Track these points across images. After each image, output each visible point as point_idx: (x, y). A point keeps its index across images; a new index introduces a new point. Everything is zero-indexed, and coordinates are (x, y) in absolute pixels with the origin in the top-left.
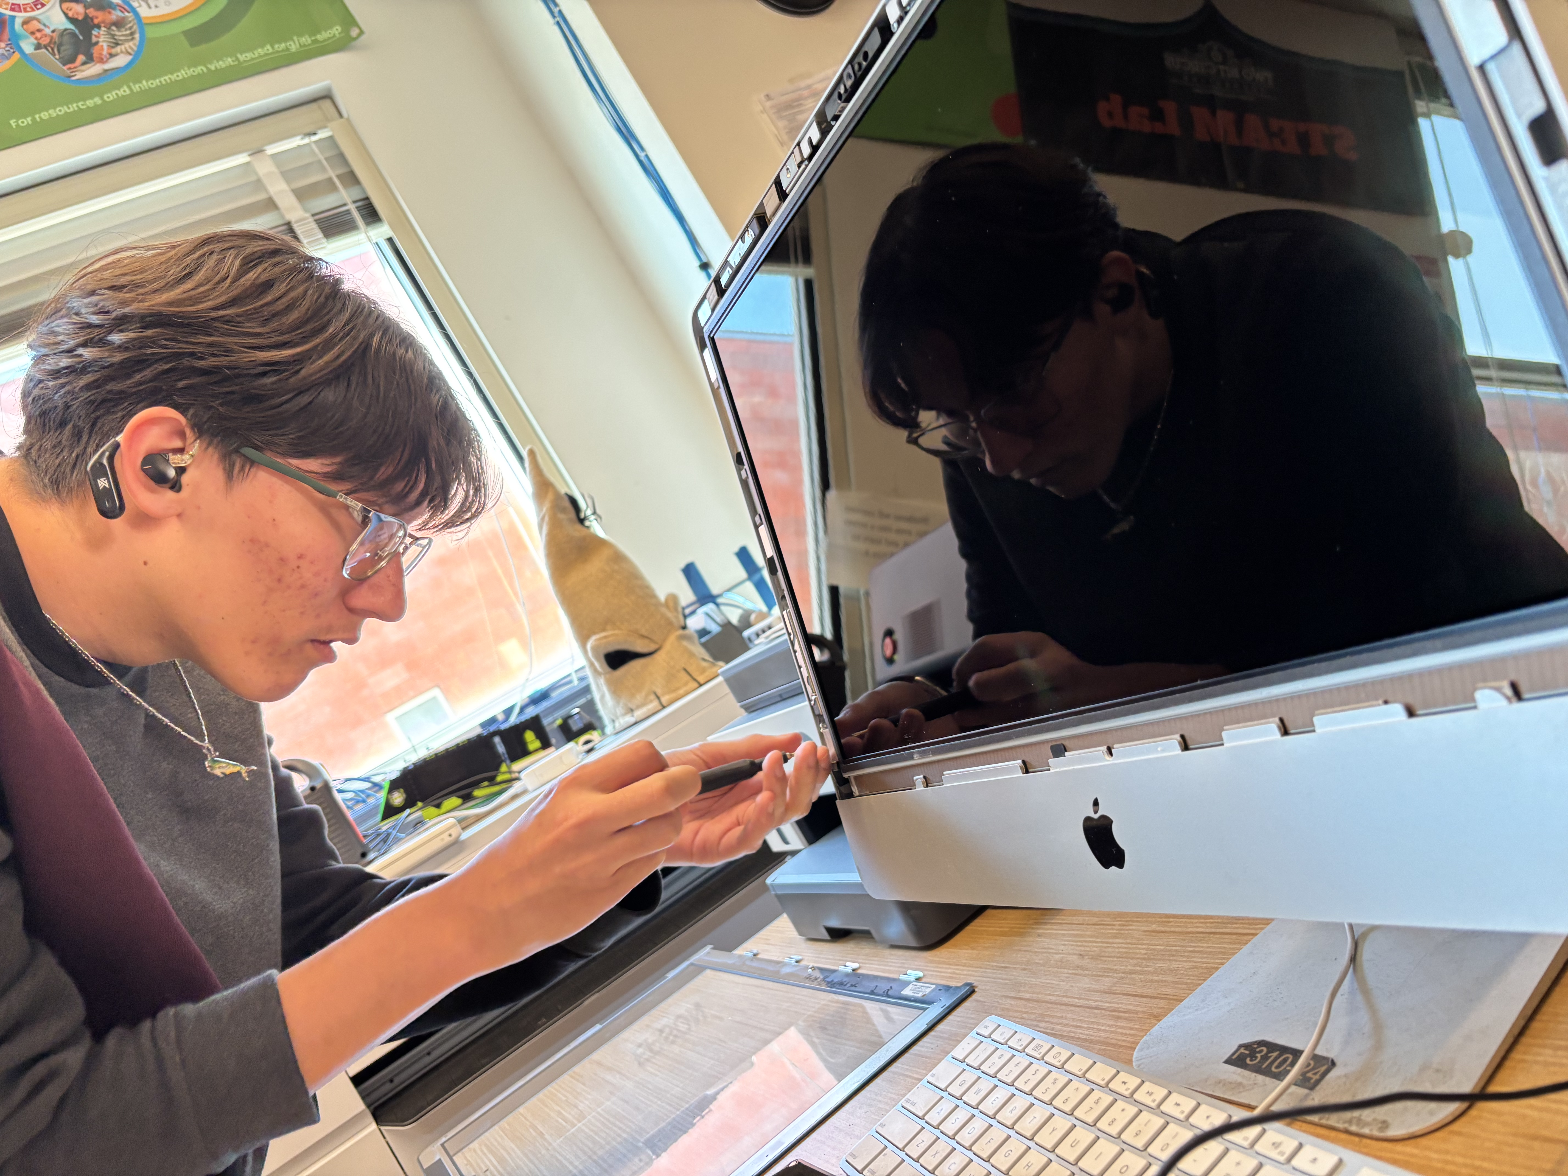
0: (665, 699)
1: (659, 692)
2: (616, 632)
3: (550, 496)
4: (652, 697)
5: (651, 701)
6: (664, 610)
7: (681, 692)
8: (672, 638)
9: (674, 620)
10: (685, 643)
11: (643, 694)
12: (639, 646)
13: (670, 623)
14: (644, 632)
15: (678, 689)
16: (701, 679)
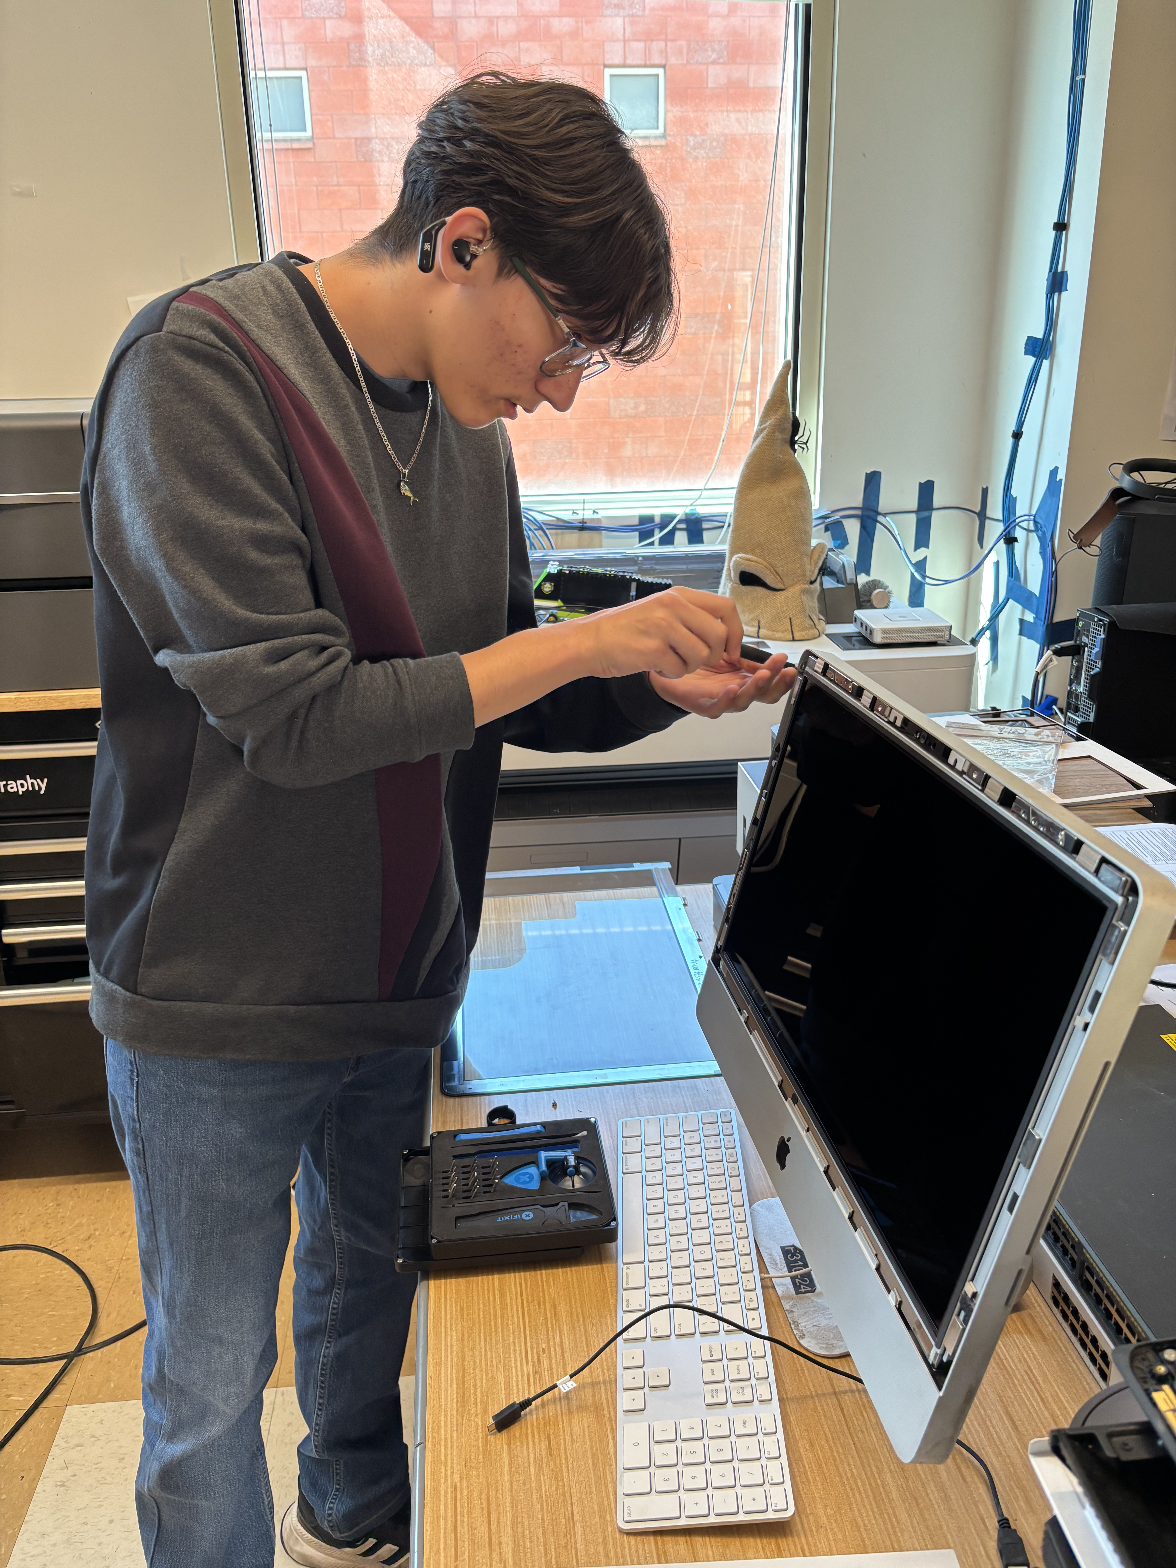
0: (763, 632)
1: (762, 623)
2: (760, 560)
3: (779, 414)
4: (756, 624)
5: (753, 626)
6: (806, 560)
7: (778, 635)
8: (798, 588)
9: (808, 573)
10: (804, 598)
11: (751, 616)
12: (769, 580)
13: (804, 575)
14: (780, 570)
15: (777, 631)
16: (797, 635)
